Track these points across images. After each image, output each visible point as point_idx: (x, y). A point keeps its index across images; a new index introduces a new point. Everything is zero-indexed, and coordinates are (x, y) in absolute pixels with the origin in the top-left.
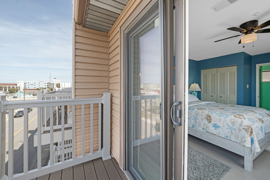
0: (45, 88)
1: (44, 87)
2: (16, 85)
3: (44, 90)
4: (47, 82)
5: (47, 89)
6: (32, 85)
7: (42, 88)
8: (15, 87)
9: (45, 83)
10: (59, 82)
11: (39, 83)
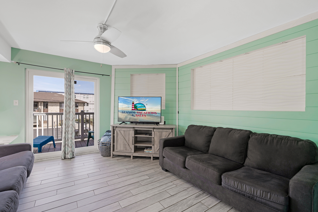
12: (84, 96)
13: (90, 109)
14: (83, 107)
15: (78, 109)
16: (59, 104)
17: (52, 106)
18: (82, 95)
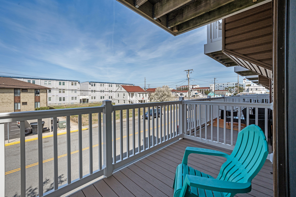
0: (233, 88)
1: (232, 86)
2: (209, 88)
3: (232, 89)
4: (235, 83)
5: (235, 88)
6: (221, 86)
7: (230, 87)
8: (209, 89)
9: (233, 84)
10: (250, 84)
11: (227, 84)
12: (46, 82)
13: (53, 96)
14: (46, 94)
15: (39, 96)
16: (13, 91)
17: (3, 93)
18: (44, 81)
